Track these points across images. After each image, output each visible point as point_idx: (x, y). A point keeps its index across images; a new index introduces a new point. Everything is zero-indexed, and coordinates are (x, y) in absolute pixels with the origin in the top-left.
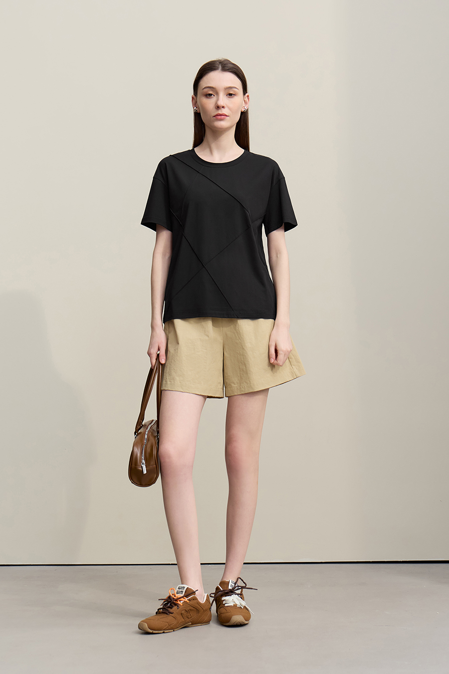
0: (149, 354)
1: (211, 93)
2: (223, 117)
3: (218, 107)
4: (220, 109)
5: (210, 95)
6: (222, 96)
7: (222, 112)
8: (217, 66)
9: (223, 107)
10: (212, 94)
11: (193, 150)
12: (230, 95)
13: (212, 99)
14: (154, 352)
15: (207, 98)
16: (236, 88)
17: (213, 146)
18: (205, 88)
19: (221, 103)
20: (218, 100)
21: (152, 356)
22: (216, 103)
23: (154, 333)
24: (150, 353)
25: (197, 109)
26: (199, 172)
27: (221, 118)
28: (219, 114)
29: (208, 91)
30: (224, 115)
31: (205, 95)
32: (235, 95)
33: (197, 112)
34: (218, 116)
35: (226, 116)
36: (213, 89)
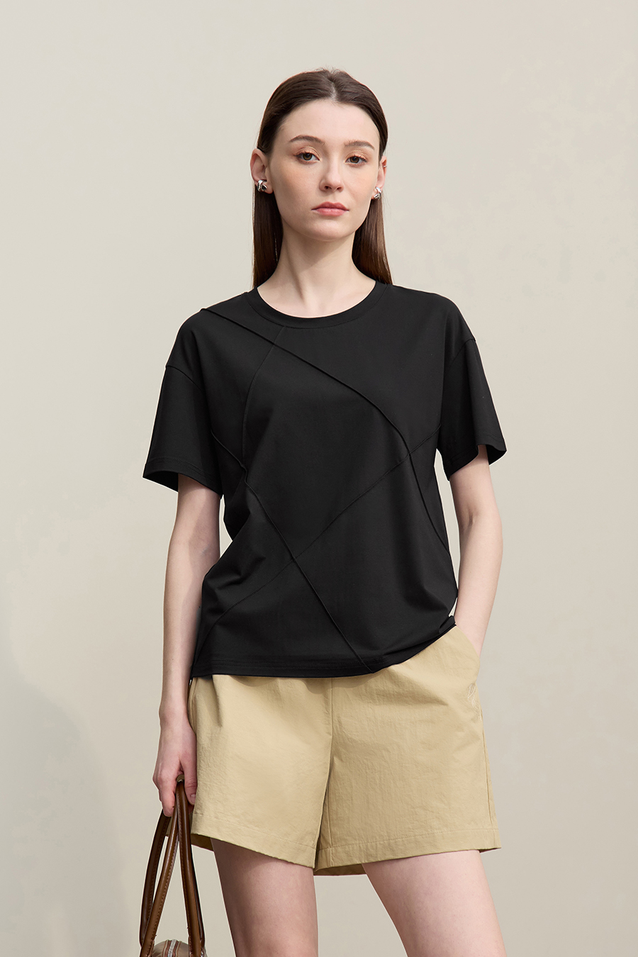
0: (158, 781)
1: (310, 150)
2: (337, 210)
3: (327, 188)
4: (332, 192)
5: (307, 156)
6: (337, 161)
7: (334, 199)
8: (327, 87)
9: (339, 189)
10: (311, 155)
11: (254, 293)
12: (354, 159)
13: (312, 167)
14: (170, 775)
15: (301, 162)
16: (369, 145)
17: (304, 276)
18: (297, 139)
19: (335, 179)
20: (328, 170)
21: (165, 784)
22: (324, 177)
23: (168, 733)
24: (161, 780)
25: (265, 184)
26: (273, 344)
27: (333, 213)
28: (328, 203)
29: (301, 146)
30: (340, 206)
31: (294, 155)
32: (363, 160)
33: (266, 191)
34: (326, 207)
35: (344, 209)
36: (315, 142)
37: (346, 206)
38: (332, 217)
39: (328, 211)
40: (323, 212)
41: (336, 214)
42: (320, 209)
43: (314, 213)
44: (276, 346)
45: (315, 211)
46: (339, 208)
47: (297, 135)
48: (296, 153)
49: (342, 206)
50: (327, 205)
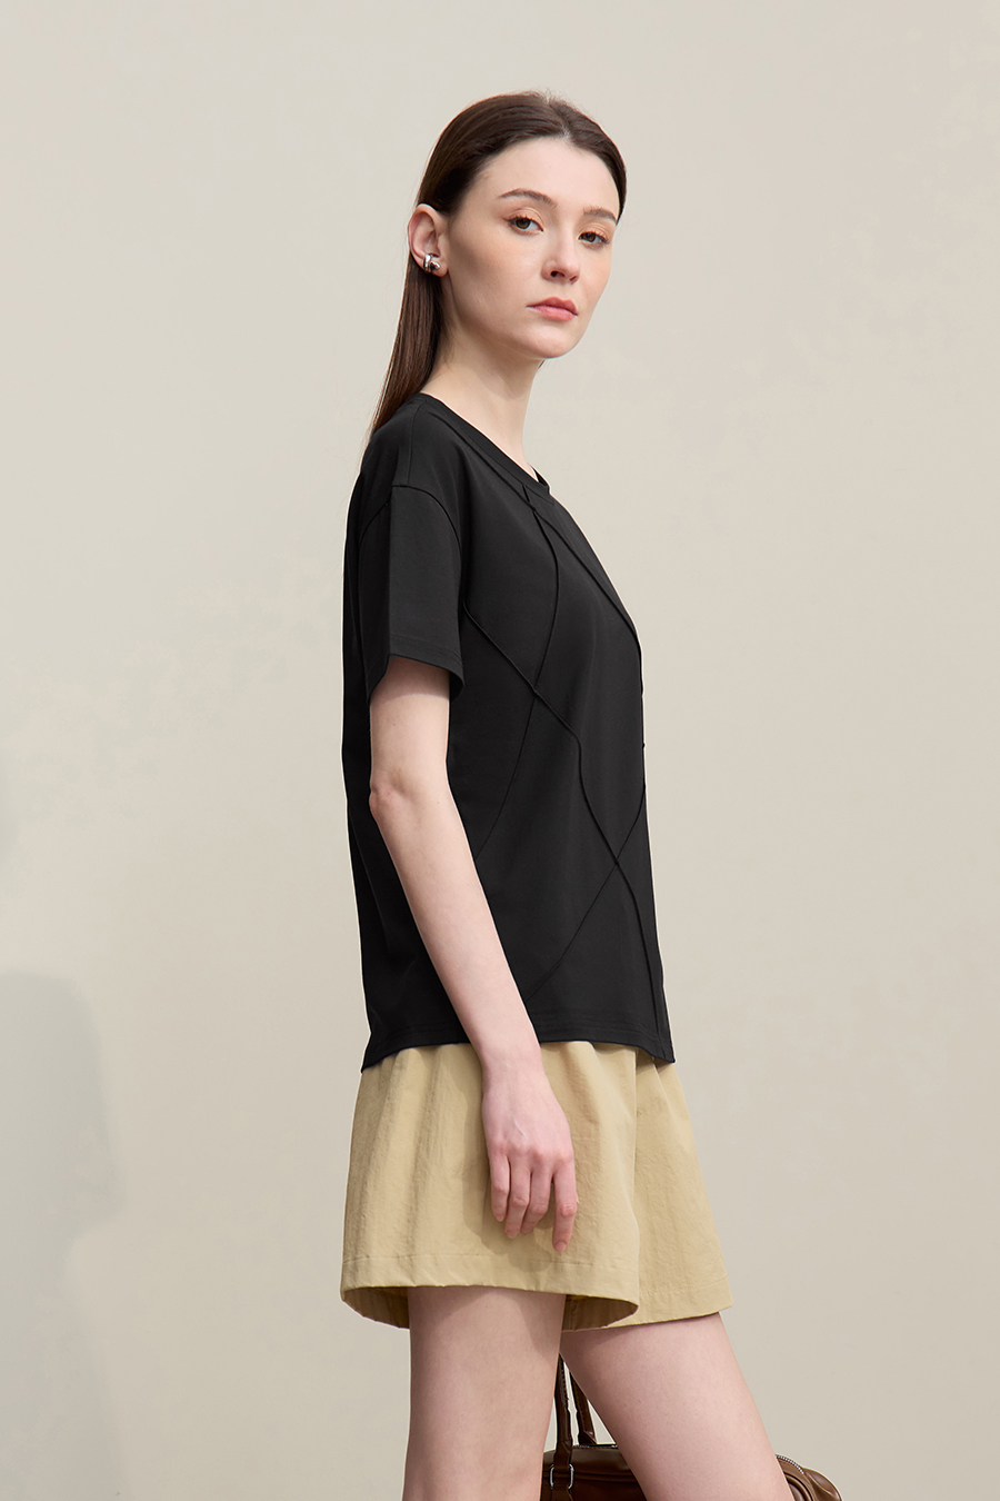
1: (528, 213)
2: (566, 312)
3: (557, 275)
4: (564, 282)
5: (525, 222)
6: (569, 236)
7: (564, 293)
9: (574, 278)
10: (530, 221)
12: (590, 237)
13: (532, 239)
15: (513, 231)
18: (514, 193)
19: (568, 262)
20: (558, 248)
22: (551, 257)
25: (435, 261)
27: (558, 316)
28: (556, 299)
29: (519, 206)
30: (569, 306)
31: (505, 219)
32: (601, 237)
33: (435, 272)
34: (551, 306)
35: (573, 311)
36: (541, 201)
37: (577, 308)
38: (557, 321)
39: (553, 312)
40: (545, 312)
41: (563, 317)
42: (542, 308)
43: (532, 313)
45: (532, 309)
46: (567, 309)
47: (515, 188)
48: (508, 216)
49: (573, 306)
50: (554, 303)
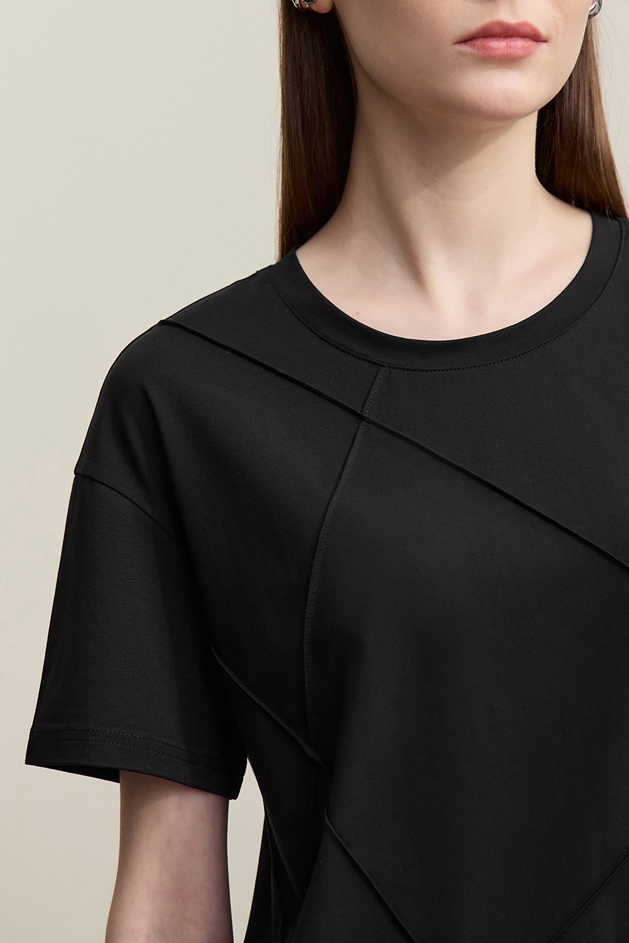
2: (520, 43)
26: (360, 417)
27: (512, 52)
28: (500, 24)
30: (527, 30)
34: (492, 36)
35: (536, 38)
37: (543, 30)
38: (508, 61)
39: (499, 45)
40: (485, 48)
41: (520, 52)
42: (478, 42)
43: (462, 53)
44: (370, 422)
45: (462, 48)
46: (525, 37)
49: (534, 29)
50: (497, 29)
